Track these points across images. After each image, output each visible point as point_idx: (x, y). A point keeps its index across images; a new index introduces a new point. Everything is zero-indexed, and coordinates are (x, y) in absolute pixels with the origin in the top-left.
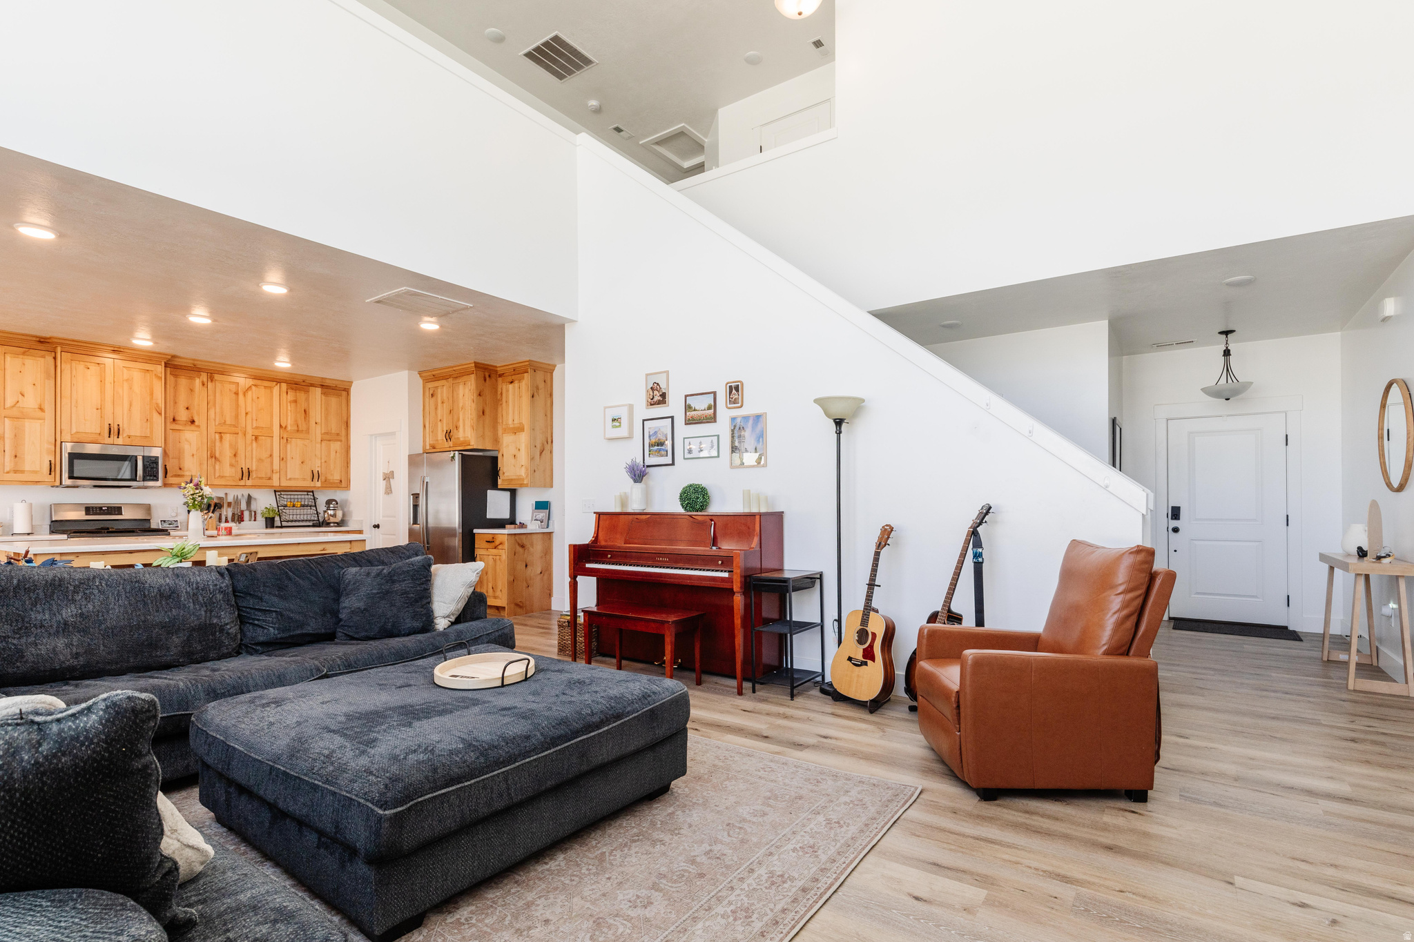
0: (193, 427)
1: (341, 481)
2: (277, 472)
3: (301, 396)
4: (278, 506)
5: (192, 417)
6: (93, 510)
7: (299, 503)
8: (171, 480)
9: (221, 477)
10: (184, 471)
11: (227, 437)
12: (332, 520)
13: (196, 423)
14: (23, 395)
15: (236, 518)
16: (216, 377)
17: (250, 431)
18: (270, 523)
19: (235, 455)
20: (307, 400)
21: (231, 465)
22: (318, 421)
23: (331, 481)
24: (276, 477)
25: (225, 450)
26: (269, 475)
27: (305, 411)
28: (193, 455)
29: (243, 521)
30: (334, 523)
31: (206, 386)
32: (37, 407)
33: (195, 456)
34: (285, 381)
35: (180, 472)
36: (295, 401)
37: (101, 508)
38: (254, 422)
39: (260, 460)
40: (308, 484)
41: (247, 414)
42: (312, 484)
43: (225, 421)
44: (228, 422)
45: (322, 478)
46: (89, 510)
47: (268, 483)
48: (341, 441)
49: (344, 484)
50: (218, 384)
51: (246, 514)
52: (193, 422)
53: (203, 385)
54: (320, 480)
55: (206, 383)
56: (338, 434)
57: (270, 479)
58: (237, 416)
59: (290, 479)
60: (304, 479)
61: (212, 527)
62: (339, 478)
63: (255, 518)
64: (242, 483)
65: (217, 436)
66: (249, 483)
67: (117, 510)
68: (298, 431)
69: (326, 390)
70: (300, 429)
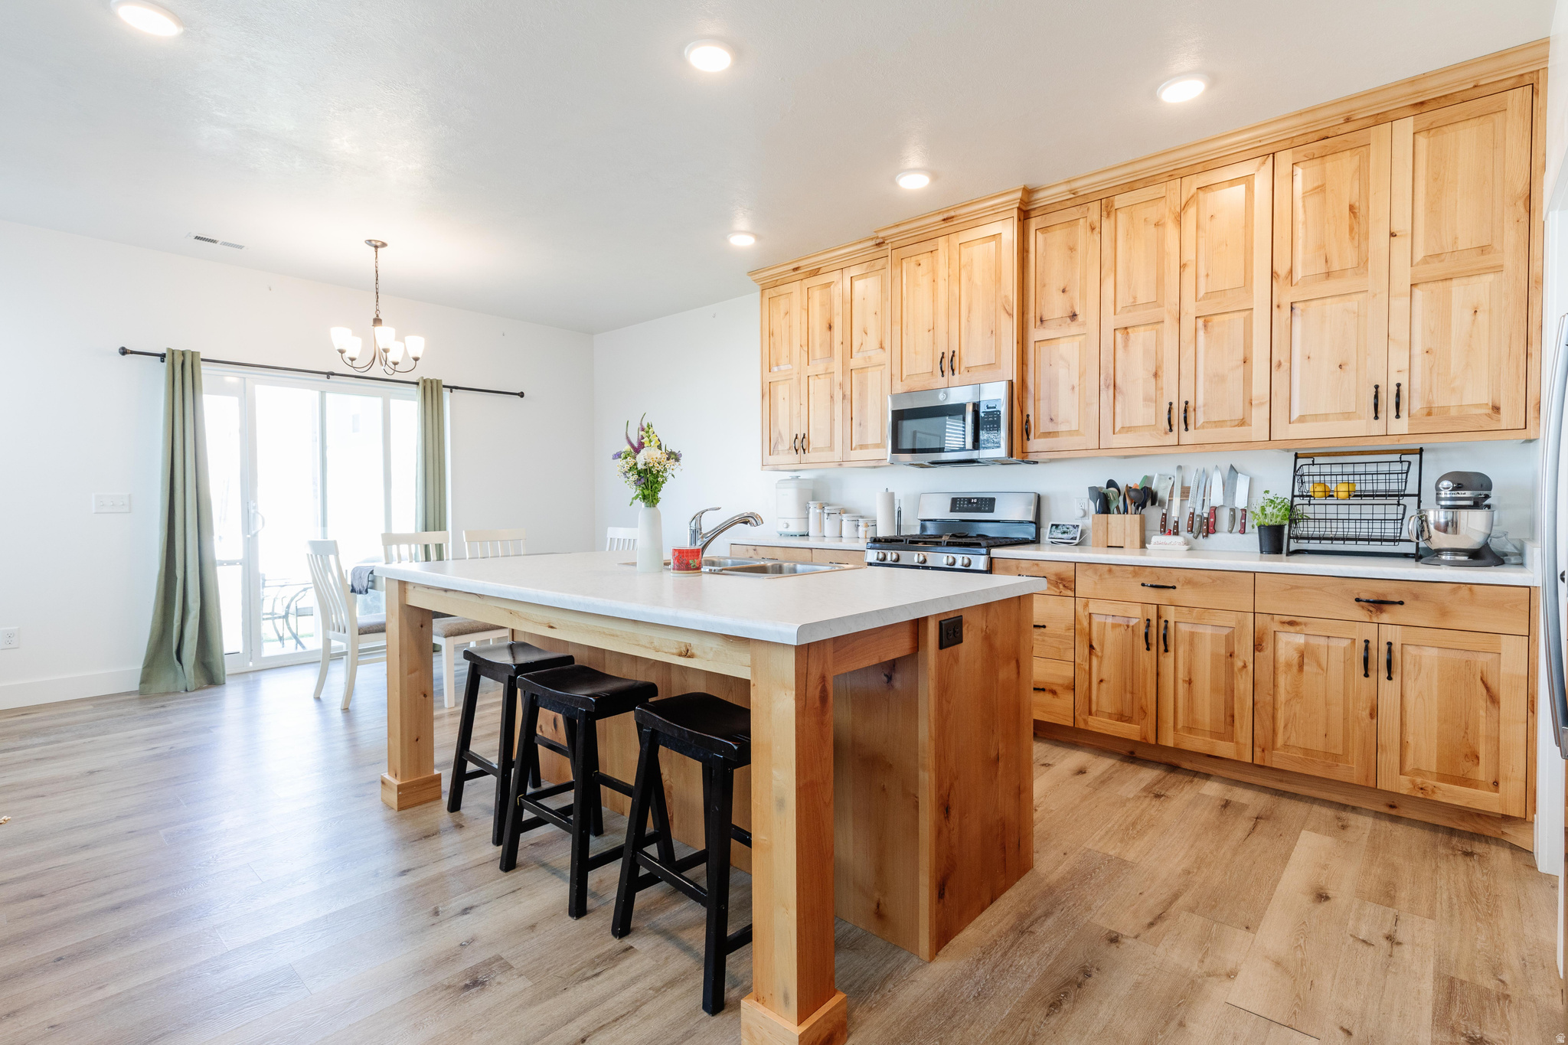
0: (1074, 329)
1: (1496, 409)
2: (1262, 404)
3: (1343, 166)
4: (1293, 496)
5: (1072, 307)
6: (960, 504)
7: (1343, 488)
8: (1035, 444)
9: (1127, 429)
10: (1057, 423)
11: (1141, 338)
12: (1440, 540)
13: (1080, 318)
14: (866, 334)
15: (1196, 525)
16: (1120, 201)
17: (1190, 308)
18: (1274, 540)
19: (1156, 375)
20: (1362, 173)
21: (1147, 399)
22: (1402, 224)
23: (1453, 412)
24: (1259, 416)
25: (1135, 368)
26: (1239, 415)
27: (1352, 208)
28: (1073, 388)
29: (1214, 532)
30: (1455, 551)
31: (1098, 230)
32: (879, 346)
33: (1077, 389)
34: (1292, 144)
35: (1051, 428)
36: (1320, 189)
37: (969, 500)
38: (1202, 281)
39: (1218, 379)
40: (1362, 427)
41: (1182, 267)
42: (1377, 428)
43: (1135, 298)
44: (1141, 300)
45: (1415, 404)
46: (957, 504)
47: (1239, 433)
48: (1497, 269)
49: (1510, 416)
50: (1121, 217)
51: (1224, 517)
52: (1074, 316)
53: (1093, 229)
54: (1404, 413)
55: (1098, 225)
56: (1483, 250)
57: (1242, 423)
58: (1160, 282)
59: (1302, 419)
60: (1347, 416)
61: (1132, 542)
62: (1485, 398)
63: (1244, 526)
64: (1172, 439)
65: (1119, 335)
66: (1188, 437)
67: (988, 504)
68: (1328, 275)
69: (1428, 118)
70: (1336, 266)
